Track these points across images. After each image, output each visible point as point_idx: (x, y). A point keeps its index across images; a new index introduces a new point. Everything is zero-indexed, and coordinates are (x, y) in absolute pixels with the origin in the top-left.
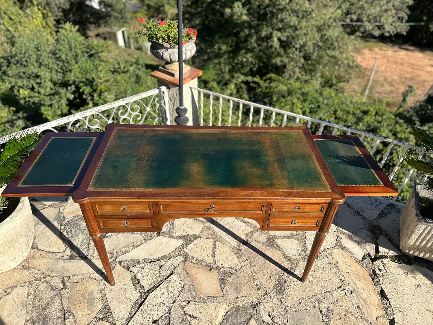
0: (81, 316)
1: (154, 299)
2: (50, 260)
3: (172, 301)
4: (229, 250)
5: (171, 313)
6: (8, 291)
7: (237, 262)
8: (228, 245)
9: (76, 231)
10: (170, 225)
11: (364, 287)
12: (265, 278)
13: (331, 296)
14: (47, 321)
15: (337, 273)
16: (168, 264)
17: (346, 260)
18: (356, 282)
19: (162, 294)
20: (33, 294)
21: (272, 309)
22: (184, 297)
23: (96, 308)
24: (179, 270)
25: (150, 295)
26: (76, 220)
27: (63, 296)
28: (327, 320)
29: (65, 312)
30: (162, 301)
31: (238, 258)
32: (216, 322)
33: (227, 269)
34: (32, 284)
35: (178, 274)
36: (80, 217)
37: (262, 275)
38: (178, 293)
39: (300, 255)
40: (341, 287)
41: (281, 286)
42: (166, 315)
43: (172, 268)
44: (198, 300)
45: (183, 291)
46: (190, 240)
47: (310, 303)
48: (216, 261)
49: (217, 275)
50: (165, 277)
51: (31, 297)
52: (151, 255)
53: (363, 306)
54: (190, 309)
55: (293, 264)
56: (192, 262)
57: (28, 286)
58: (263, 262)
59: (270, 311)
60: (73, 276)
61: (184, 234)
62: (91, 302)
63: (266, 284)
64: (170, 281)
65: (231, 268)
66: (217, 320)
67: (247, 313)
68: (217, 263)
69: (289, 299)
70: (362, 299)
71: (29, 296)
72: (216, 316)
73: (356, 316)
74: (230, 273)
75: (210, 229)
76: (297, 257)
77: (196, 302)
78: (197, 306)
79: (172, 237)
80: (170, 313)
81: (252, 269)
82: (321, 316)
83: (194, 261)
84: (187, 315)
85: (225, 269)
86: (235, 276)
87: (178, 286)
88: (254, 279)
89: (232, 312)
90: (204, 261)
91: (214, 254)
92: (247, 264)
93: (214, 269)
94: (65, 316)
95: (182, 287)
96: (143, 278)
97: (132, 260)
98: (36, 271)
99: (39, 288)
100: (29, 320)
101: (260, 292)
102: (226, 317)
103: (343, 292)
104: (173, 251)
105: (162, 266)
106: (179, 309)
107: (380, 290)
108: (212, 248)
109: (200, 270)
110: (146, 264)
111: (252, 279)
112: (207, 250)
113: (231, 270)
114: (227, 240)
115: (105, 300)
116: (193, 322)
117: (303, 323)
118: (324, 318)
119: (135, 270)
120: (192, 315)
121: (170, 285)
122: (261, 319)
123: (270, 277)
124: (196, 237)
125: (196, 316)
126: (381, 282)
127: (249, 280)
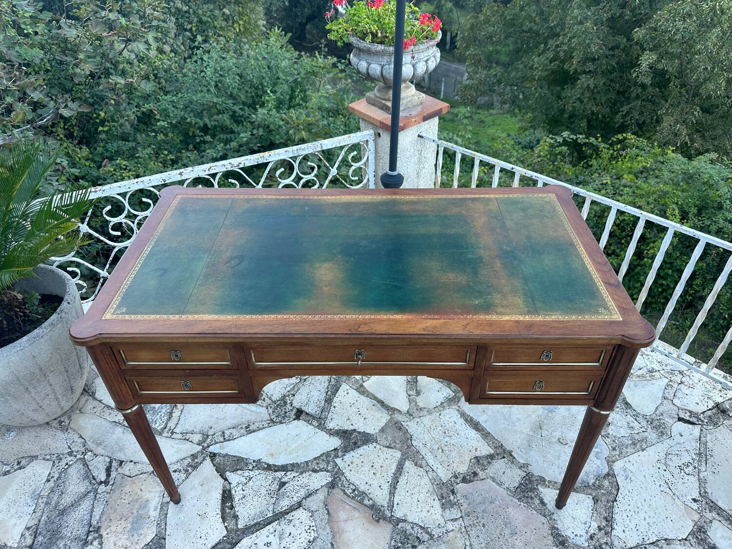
0: (112, 546)
4: (428, 487)
6: (23, 462)
7: (438, 516)
8: (430, 473)
10: (325, 401)
16: (299, 483)
19: (269, 544)
20: (55, 478)
23: (142, 537)
24: (315, 502)
25: (245, 540)
27: (98, 496)
29: (91, 529)
31: (444, 509)
33: (412, 528)
34: (61, 459)
35: (310, 511)
39: (591, 538)
43: (302, 493)
46: (355, 443)
48: (395, 503)
49: (388, 537)
50: (283, 510)
51: (51, 484)
52: (272, 455)
56: (345, 493)
57: (54, 462)
58: (498, 533)
60: (128, 463)
61: (348, 427)
62: (138, 522)
64: (290, 521)
65: (423, 528)
68: (395, 508)
71: (48, 481)
74: (418, 538)
75: (400, 429)
76: (583, 541)
79: (321, 426)
81: (468, 543)
83: (349, 492)
85: (409, 527)
87: (304, 534)
90: (370, 496)
91: (394, 487)
92: (460, 529)
93: (385, 519)
94: (87, 537)
95: (309, 542)
96: (244, 500)
97: (235, 456)
98: (76, 438)
99: (69, 470)
100: (31, 527)
104: (315, 459)
105: (284, 485)
108: (393, 471)
109: (357, 514)
110: (258, 472)
112: (383, 474)
113: (420, 531)
114: (431, 462)
115: (163, 526)
119: (234, 479)
121: (288, 530)
124: (366, 439)
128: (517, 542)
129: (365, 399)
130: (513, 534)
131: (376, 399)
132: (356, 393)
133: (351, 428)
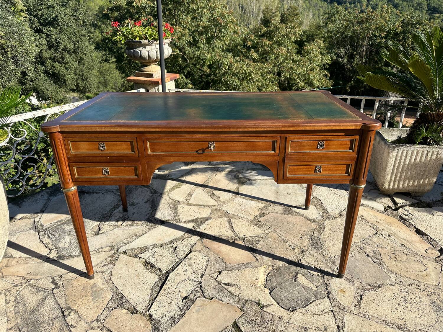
0: (86, 310)
1: (177, 277)
2: (32, 265)
3: (200, 276)
4: (247, 223)
5: (203, 286)
7: (260, 231)
8: (245, 219)
9: (60, 235)
10: (174, 213)
11: (399, 230)
12: (295, 239)
13: (371, 242)
14: (40, 324)
15: (368, 224)
16: (184, 244)
17: (370, 213)
18: (389, 227)
19: (186, 270)
20: (13, 300)
21: (317, 263)
22: (212, 269)
23: (104, 299)
24: (198, 247)
25: (171, 274)
26: (58, 225)
27: (56, 295)
28: (378, 261)
29: (63, 310)
30: (187, 278)
31: (260, 228)
32: (259, 285)
33: (252, 238)
34: (10, 291)
35: (198, 251)
36: (62, 222)
37: (292, 237)
38: (204, 267)
39: (323, 216)
40: (376, 233)
41: (317, 243)
42: (197, 289)
43: (189, 247)
44: (231, 269)
45: (210, 264)
46: (201, 222)
47: (353, 251)
48: (237, 233)
50: (183, 256)
51: (12, 303)
52: (160, 240)
53: (406, 244)
54: (224, 278)
55: (320, 224)
57: (5, 294)
58: (288, 227)
59: (315, 264)
60: (67, 274)
62: (96, 294)
63: (299, 243)
64: (191, 258)
65: (256, 237)
66: (260, 283)
67: (290, 270)
68: (238, 235)
69: (330, 251)
70: (403, 239)
71: (8, 303)
72: (257, 279)
73: (405, 252)
74: (257, 240)
75: (219, 211)
76: (320, 218)
77: (229, 271)
78: (231, 274)
79: (179, 222)
80: (201, 287)
81: (279, 234)
82: (370, 259)
83: (212, 238)
84: (222, 284)
85: (250, 238)
86: (262, 243)
87: (202, 260)
88: (285, 241)
89: (274, 274)
90: (224, 235)
91: (232, 229)
92: (272, 231)
93: (237, 240)
94: (63, 314)
95: (207, 261)
96: (157, 261)
97: (138, 248)
98: (14, 278)
99: (21, 293)
100: (12, 327)
101: (296, 251)
102: (268, 279)
103: (381, 237)
104: (185, 233)
105: (176, 248)
106: (211, 281)
107: (415, 230)
108: (228, 224)
110: (157, 249)
111: (282, 242)
112: (224, 227)
113: (256, 238)
114: (242, 216)
115: (115, 289)
116: (232, 289)
117: (355, 267)
118: (374, 260)
119: (145, 256)
120: (229, 284)
121: (192, 261)
122: (309, 273)
123: (301, 238)
124: (206, 219)
125: (233, 283)
126: (413, 223)
127: (280, 243)
128: (297, 227)
129: (194, 206)
130: (294, 225)
131: (199, 205)
132: (186, 206)
133: (195, 218)
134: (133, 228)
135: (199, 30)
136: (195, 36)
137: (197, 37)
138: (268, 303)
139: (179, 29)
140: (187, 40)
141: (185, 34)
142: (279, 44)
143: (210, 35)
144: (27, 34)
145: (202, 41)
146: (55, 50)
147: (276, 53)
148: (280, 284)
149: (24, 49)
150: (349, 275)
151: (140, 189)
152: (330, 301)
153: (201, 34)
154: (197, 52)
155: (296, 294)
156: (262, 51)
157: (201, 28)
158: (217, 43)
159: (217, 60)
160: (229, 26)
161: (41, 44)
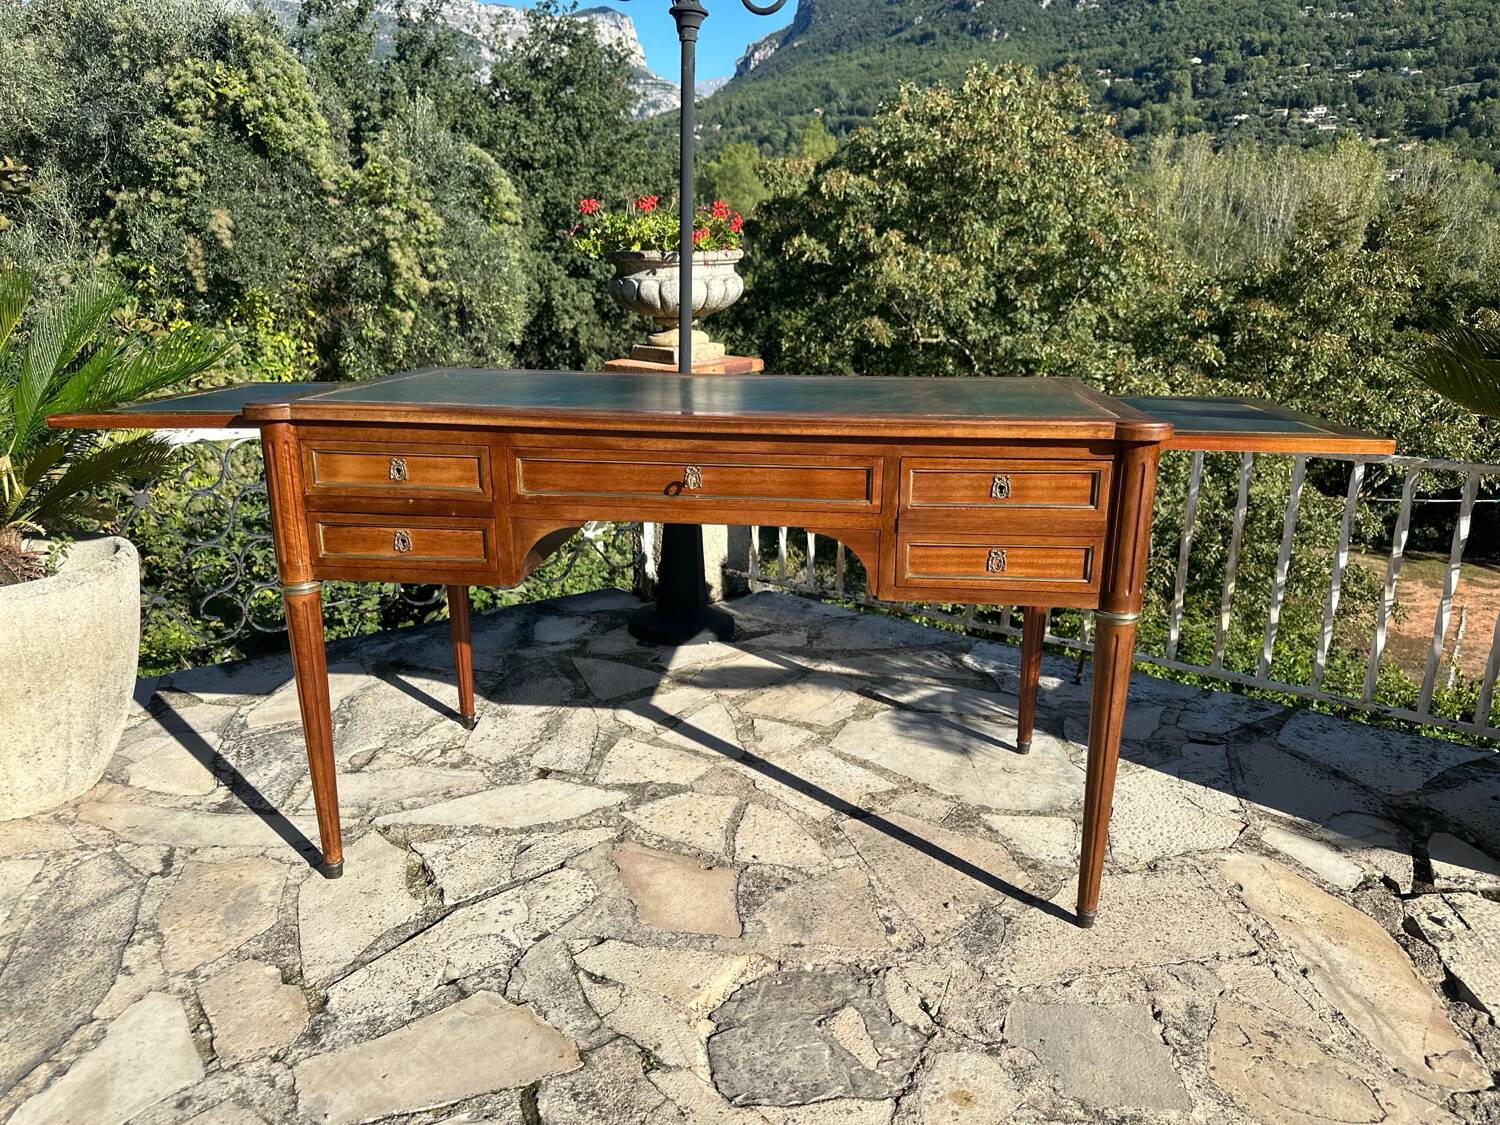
0: (187, 942)
1: (469, 923)
3: (537, 935)
4: (794, 827)
5: (522, 965)
7: (817, 855)
8: (794, 814)
9: (267, 754)
10: (592, 757)
11: (1363, 963)
12: (923, 904)
13: (1207, 975)
14: (64, 946)
15: (1240, 916)
16: (556, 843)
17: (1283, 885)
18: (1327, 945)
19: (507, 912)
20: (53, 878)
21: (938, 991)
22: (585, 927)
23: (247, 928)
24: (591, 860)
25: (460, 912)
26: (279, 733)
27: (148, 890)
28: (1185, 1041)
29: (138, 927)
30: (497, 931)
31: (825, 848)
32: (693, 1005)
33: (774, 870)
34: (62, 856)
35: (582, 870)
37: (913, 898)
38: (566, 915)
40: (1254, 953)
41: (989, 932)
42: (501, 967)
43: (564, 853)
44: (639, 940)
45: (587, 912)
46: (654, 795)
48: (738, 847)
49: (732, 883)
50: (531, 875)
51: (45, 884)
52: (500, 818)
53: (1357, 1016)
54: (601, 958)
55: (1048, 880)
56: (643, 845)
57: (47, 861)
58: (922, 864)
59: (931, 995)
60: (209, 849)
61: (636, 780)
62: (238, 911)
63: (924, 920)
64: (546, 884)
65: (793, 869)
66: (701, 1000)
67: (828, 990)
68: (738, 852)
69: (1017, 967)
70: (1356, 997)
71: (38, 881)
72: (698, 987)
73: (1327, 1041)
74: (786, 880)
75: (733, 776)
77: (630, 942)
78: (630, 952)
79: (589, 783)
80: (516, 965)
81: (873, 878)
82: (1157, 1028)
83: (651, 843)
84: (581, 974)
85: (766, 869)
86: (799, 890)
87: (574, 897)
88: (879, 903)
89: (768, 986)
90: (692, 844)
91: (732, 831)
92: (856, 865)
93: (722, 865)
94: (130, 937)
95: (586, 902)
96: (451, 870)
97: (428, 825)
99: (81, 867)
101: (894, 939)
102: (738, 996)
103: (1265, 969)
104: (583, 816)
105: (528, 847)
106: (557, 956)
107: (1442, 978)
108: (728, 816)
109: (670, 865)
110: (475, 838)
111: (867, 902)
112: (710, 821)
113: (788, 872)
115: (291, 911)
116: (601, 996)
117: (1071, 1038)
118: (1172, 1034)
119: (428, 849)
120: (603, 977)
121: (543, 894)
122: (887, 1014)
123: (946, 905)
124: (674, 790)
125: (618, 978)
126: (1445, 955)
127: (857, 903)
132: (646, 746)
133: (643, 780)
134: (455, 773)
135: (1019, 268)
136: (1006, 287)
137: (1012, 290)
138: (680, 1061)
139: (952, 263)
140: (976, 301)
141: (966, 281)
142: (1318, 320)
143: (1056, 283)
144: (506, 269)
145: (1028, 300)
146: (613, 328)
147: (1298, 348)
148: (761, 1020)
149: (492, 309)
150: (1030, 1055)
151: (550, 680)
152: (895, 1113)
153: (1025, 280)
154: (1004, 339)
155: (792, 1062)
156: (1243, 341)
157: (1027, 261)
158: (1082, 310)
159: (1065, 361)
160: (1126, 257)
161: (577, 308)
